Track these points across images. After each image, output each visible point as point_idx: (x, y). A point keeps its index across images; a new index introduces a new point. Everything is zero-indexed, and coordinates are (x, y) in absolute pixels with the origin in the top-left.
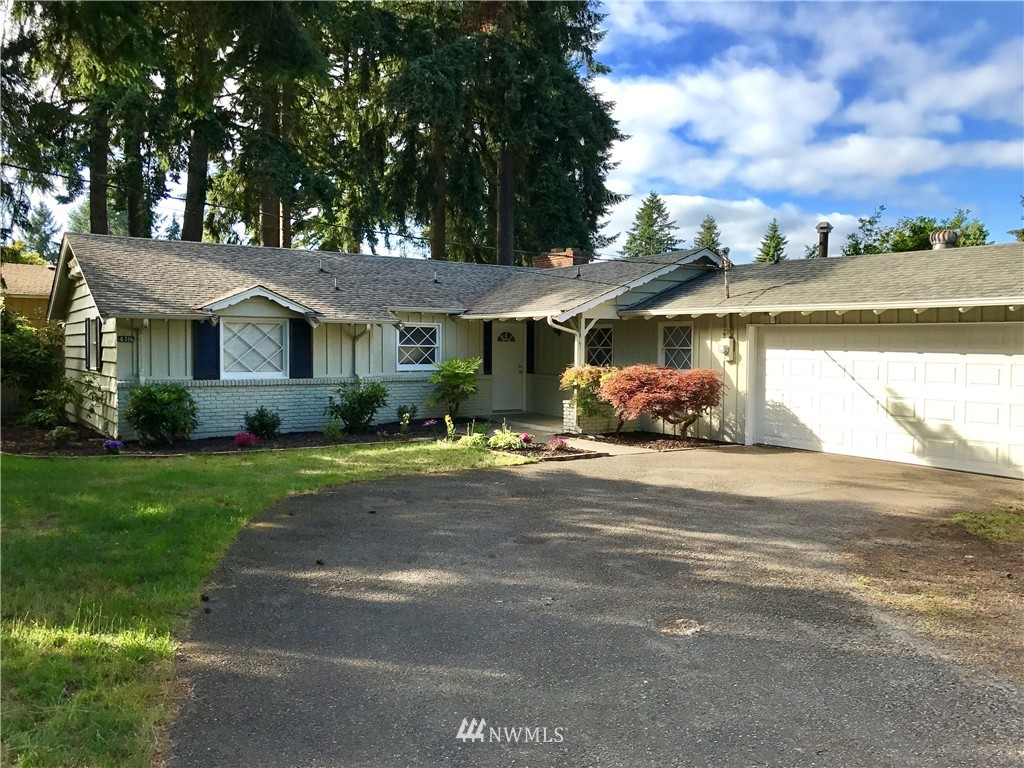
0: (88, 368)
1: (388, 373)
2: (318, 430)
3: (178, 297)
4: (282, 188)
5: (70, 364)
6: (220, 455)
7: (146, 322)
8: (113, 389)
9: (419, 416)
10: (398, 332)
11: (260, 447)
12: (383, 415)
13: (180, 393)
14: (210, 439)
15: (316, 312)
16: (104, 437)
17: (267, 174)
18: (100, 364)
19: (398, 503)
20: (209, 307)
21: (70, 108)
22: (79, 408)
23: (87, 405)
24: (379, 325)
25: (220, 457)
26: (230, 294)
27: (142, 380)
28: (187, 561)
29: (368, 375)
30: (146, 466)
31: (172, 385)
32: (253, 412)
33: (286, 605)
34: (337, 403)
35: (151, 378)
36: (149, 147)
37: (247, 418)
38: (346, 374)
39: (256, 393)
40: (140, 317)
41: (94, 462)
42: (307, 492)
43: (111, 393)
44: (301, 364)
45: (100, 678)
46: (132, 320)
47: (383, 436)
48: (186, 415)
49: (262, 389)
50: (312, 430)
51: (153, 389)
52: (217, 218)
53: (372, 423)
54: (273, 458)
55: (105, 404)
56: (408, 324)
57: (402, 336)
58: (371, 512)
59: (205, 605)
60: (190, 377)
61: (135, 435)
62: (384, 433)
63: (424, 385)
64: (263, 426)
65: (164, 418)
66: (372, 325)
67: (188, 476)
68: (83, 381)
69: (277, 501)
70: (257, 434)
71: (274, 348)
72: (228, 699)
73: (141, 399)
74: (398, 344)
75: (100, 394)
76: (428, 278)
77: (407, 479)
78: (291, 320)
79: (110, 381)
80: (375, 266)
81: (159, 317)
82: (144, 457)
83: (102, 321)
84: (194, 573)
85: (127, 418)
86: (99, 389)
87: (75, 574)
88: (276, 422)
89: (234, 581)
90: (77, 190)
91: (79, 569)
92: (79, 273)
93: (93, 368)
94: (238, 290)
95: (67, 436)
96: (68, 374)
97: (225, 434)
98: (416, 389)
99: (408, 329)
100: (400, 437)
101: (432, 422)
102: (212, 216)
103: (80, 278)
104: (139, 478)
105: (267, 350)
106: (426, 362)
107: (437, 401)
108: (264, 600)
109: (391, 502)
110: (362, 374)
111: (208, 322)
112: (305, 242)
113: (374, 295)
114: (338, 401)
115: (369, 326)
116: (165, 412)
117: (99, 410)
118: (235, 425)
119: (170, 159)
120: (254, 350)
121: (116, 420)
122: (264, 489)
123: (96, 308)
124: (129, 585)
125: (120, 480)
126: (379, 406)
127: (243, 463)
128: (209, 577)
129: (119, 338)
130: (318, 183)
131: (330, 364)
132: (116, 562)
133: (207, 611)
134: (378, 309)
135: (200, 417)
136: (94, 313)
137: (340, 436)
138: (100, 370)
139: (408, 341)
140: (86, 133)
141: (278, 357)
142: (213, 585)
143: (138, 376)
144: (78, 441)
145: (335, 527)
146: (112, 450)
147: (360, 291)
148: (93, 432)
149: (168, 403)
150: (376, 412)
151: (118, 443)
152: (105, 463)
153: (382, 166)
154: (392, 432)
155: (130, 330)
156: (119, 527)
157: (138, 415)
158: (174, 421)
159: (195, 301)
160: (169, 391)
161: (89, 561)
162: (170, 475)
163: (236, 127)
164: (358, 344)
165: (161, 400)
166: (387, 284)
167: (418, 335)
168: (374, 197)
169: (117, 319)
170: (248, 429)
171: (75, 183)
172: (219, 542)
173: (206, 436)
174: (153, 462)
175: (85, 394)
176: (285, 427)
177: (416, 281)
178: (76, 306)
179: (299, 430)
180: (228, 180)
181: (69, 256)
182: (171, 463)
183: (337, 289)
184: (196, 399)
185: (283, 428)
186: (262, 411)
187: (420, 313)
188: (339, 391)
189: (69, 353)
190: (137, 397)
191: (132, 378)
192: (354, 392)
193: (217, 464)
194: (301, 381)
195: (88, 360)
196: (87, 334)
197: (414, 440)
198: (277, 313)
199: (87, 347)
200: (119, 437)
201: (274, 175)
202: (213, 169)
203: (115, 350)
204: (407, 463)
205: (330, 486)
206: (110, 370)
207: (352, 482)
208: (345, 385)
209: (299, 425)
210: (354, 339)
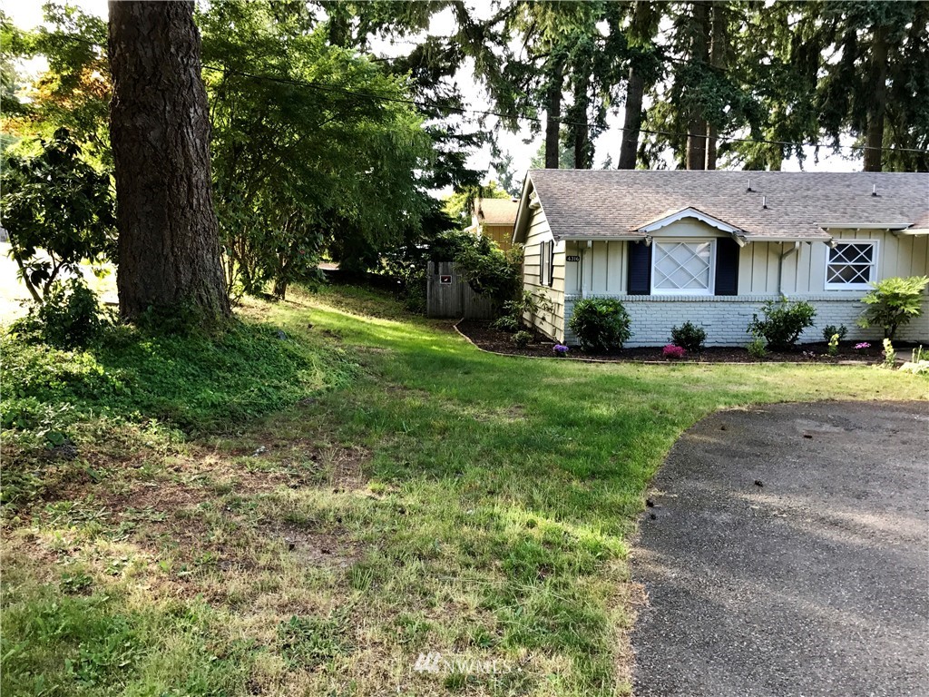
0: (541, 283)
1: (815, 293)
2: (740, 345)
3: (617, 220)
4: (711, 113)
5: (527, 279)
6: (650, 364)
7: (590, 243)
8: (561, 301)
9: (848, 337)
10: (828, 248)
11: (686, 360)
12: (809, 334)
13: (617, 307)
14: (639, 348)
15: (744, 231)
16: (552, 341)
17: (698, 100)
18: (551, 279)
19: (836, 430)
20: (644, 229)
21: (533, 63)
22: (533, 316)
23: (541, 314)
24: (809, 243)
25: (651, 366)
26: (663, 216)
27: (585, 293)
28: (632, 465)
29: (795, 294)
30: (587, 370)
31: (611, 300)
32: (679, 327)
33: (728, 524)
34: (760, 320)
35: (592, 293)
36: (594, 89)
37: (674, 332)
38: (771, 294)
39: (683, 308)
40: (585, 239)
41: (546, 362)
42: (737, 408)
43: (559, 304)
44: (726, 281)
45: (566, 566)
46: (578, 242)
47: (810, 357)
48: (620, 326)
49: (688, 305)
50: (735, 345)
51: (594, 302)
52: (648, 147)
53: (796, 343)
54: (700, 372)
55: (553, 314)
56: (842, 241)
57: (833, 253)
58: (806, 436)
59: (650, 510)
60: (624, 292)
61: (577, 341)
62: (811, 353)
63: (855, 304)
64: (689, 339)
65: (602, 328)
66: (801, 243)
67: (624, 382)
68: (538, 294)
69: (709, 414)
70: (684, 347)
71: (701, 266)
72: (681, 615)
73: (584, 311)
74: (828, 262)
75: (550, 305)
76: (866, 191)
77: (842, 404)
78: (719, 239)
79: (559, 295)
80: (805, 182)
81: (601, 239)
82: (586, 362)
83: (555, 243)
84: (638, 477)
85: (572, 327)
86: (550, 301)
87: (540, 462)
88: (701, 337)
89: (675, 490)
90: (537, 132)
91: (543, 457)
92: (538, 203)
93: (546, 282)
94: (669, 213)
95: (526, 339)
96: (527, 288)
97: (653, 345)
98: (847, 310)
99: (840, 247)
100: (829, 359)
101: (864, 345)
102: (644, 146)
103: (537, 208)
104: (583, 380)
105: (694, 268)
106: (859, 280)
107: (870, 322)
108: (706, 514)
109: (826, 427)
110: (788, 293)
111: (643, 242)
112: (728, 164)
113: (804, 212)
114: (762, 318)
115: (797, 244)
116: (603, 322)
117: (549, 318)
118: (663, 338)
119: (611, 98)
120: (682, 268)
121: (562, 328)
122: (695, 401)
123: (551, 232)
124: (583, 480)
125: (568, 380)
126: (805, 325)
127: (673, 374)
128: (651, 483)
129: (567, 257)
130: (747, 104)
131: (755, 281)
132: (570, 455)
133: (653, 517)
134: (808, 226)
135: (633, 328)
136: (549, 237)
137: (764, 353)
138: (551, 285)
139: (840, 259)
140: (546, 83)
141: (705, 276)
142: (655, 492)
143: (581, 291)
144: (533, 343)
145: (770, 448)
146: (560, 354)
147: (789, 209)
148: (544, 337)
149: (607, 315)
150: (801, 331)
151: (565, 347)
152: (554, 363)
153: (814, 80)
154: (818, 352)
155: (577, 251)
156: (571, 424)
157: (581, 324)
158: (611, 330)
159: (631, 223)
160: (607, 305)
161: (549, 452)
162: (610, 379)
163: (670, 59)
164: (785, 262)
165: (600, 312)
166: (819, 200)
167: (851, 252)
168: (805, 112)
169: (567, 241)
170: (674, 341)
171: (536, 127)
172: (658, 449)
173: (636, 345)
174: (592, 366)
175: (539, 305)
176: (708, 341)
177: (851, 195)
178: (533, 231)
179: (722, 345)
180: (659, 111)
181: (530, 189)
182: (608, 368)
183: (765, 207)
184: (629, 312)
185: (707, 343)
186: (688, 325)
187: (855, 229)
188: (763, 309)
189: (527, 270)
190: (580, 309)
191: (577, 292)
192: (780, 311)
193: (650, 373)
194: (726, 298)
195: (541, 276)
196: (542, 255)
197: (844, 362)
198: (705, 233)
199: (541, 266)
200: (565, 343)
201: (705, 101)
202: (647, 103)
203: (564, 268)
204: (840, 388)
205: (760, 404)
206: (558, 285)
207: (782, 402)
208: (770, 303)
209: (722, 340)
210: (781, 257)
